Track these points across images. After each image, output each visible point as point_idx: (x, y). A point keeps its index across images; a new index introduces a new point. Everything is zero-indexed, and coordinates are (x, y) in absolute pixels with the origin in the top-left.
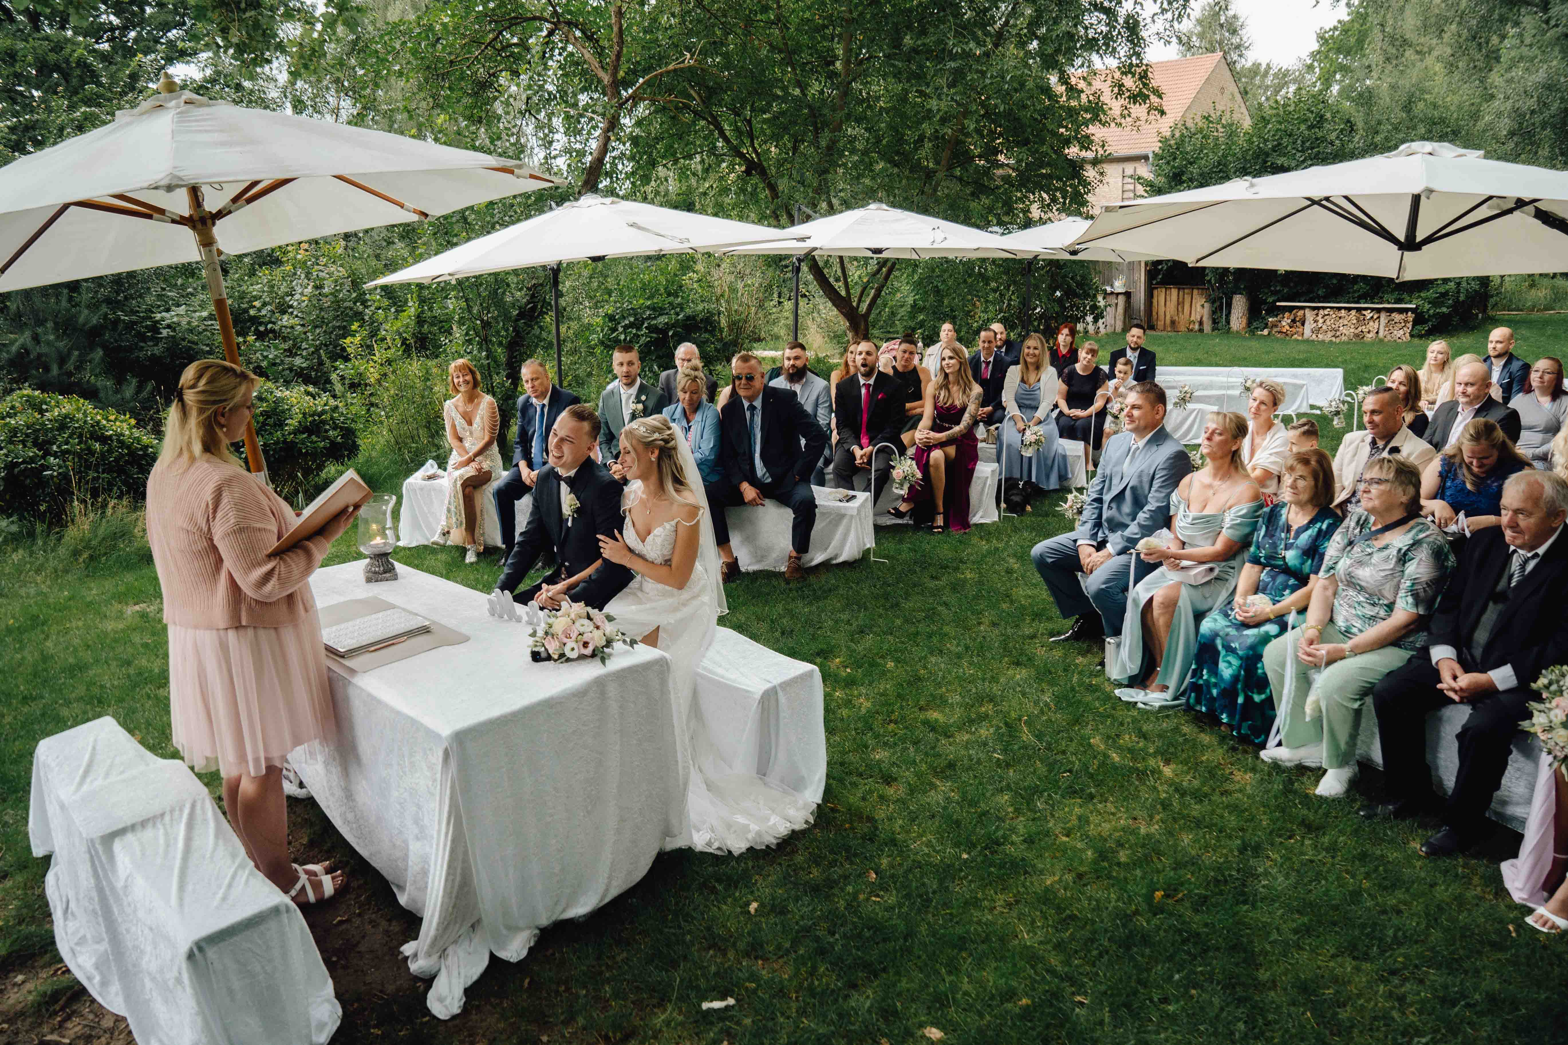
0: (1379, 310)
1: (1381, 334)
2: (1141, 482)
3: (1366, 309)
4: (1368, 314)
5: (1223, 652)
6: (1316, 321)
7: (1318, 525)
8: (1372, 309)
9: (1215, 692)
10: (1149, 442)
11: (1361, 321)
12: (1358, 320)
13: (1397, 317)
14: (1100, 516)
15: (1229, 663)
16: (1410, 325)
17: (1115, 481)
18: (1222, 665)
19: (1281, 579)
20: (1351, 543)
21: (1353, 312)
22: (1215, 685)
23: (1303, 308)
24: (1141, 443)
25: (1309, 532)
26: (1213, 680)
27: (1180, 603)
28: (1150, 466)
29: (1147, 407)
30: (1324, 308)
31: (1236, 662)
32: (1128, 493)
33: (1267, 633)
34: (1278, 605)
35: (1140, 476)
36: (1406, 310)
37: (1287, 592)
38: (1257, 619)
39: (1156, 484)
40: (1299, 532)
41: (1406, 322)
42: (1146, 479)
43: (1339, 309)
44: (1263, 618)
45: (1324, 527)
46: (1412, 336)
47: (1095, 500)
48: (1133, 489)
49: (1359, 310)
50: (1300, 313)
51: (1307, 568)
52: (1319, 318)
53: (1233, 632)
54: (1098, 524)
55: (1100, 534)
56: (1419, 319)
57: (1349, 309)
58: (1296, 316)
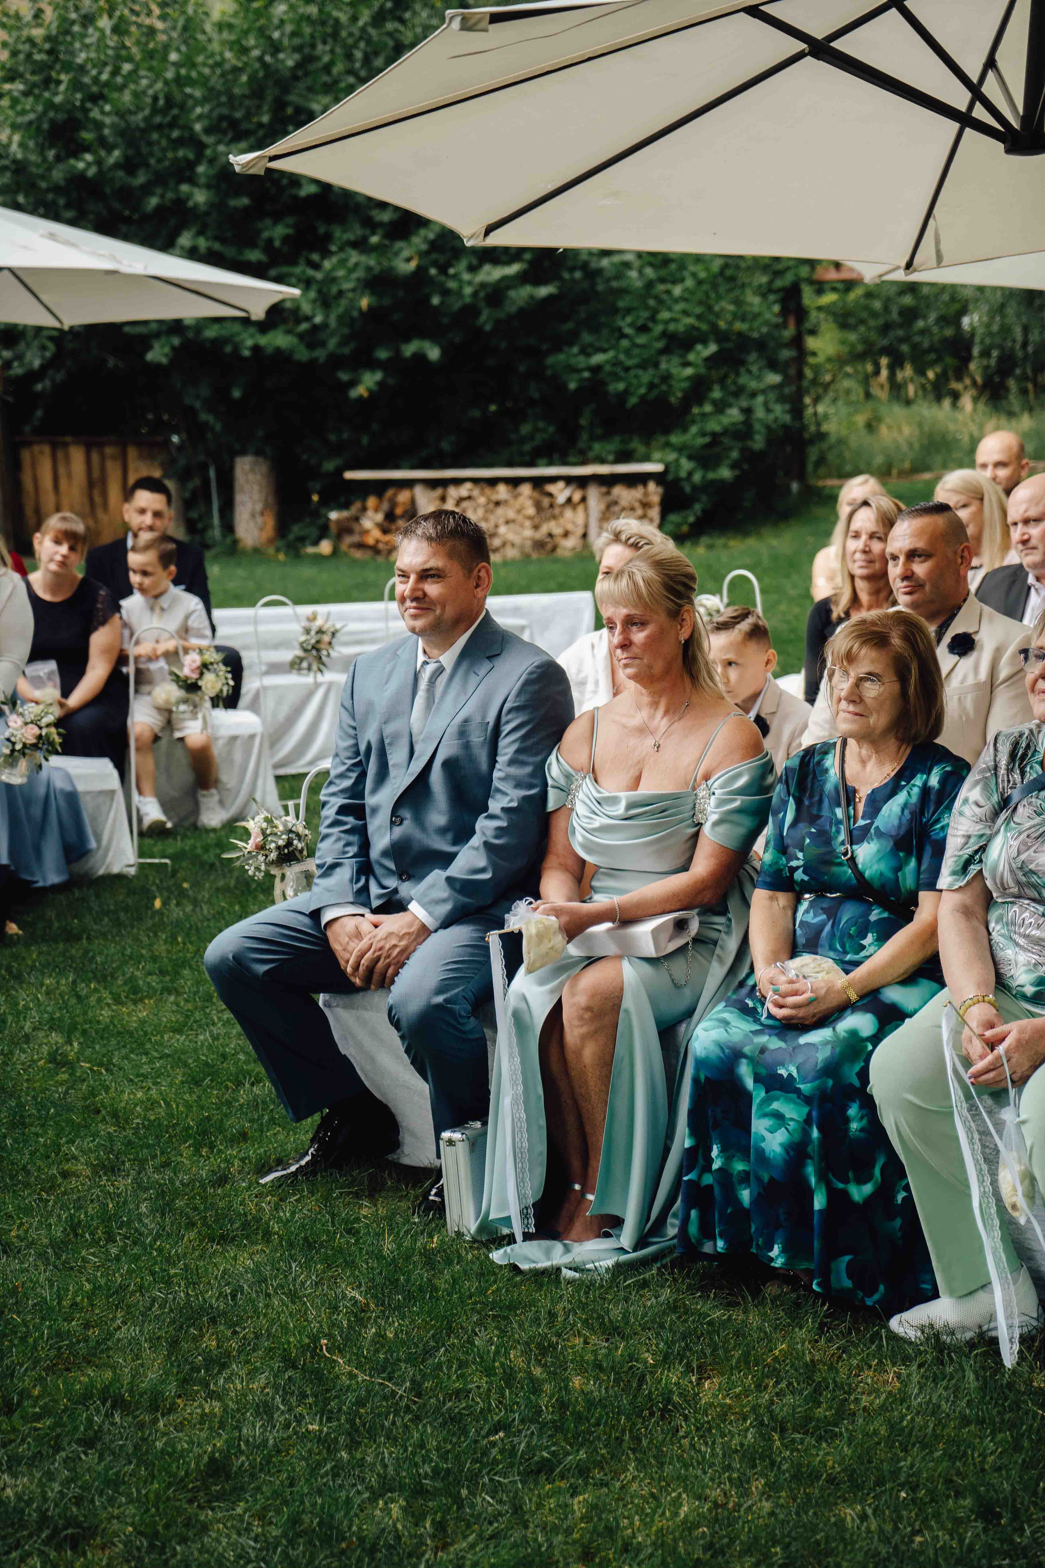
0: (582, 482)
2: (467, 746)
3: (553, 479)
4: (561, 492)
5: (759, 1094)
7: (918, 781)
8: (569, 480)
9: (745, 1195)
10: (465, 654)
11: (546, 509)
12: (538, 506)
13: (627, 495)
14: (365, 846)
15: (778, 1116)
16: (656, 513)
17: (396, 756)
18: (759, 1126)
19: (848, 913)
20: (1005, 803)
21: (526, 489)
22: (745, 1178)
23: (409, 484)
24: (448, 658)
25: (901, 798)
26: (739, 1166)
27: (628, 1003)
28: (484, 707)
29: (455, 571)
30: (458, 482)
31: (793, 1111)
32: (436, 776)
33: (853, 1033)
34: (859, 973)
35: (463, 732)
36: (643, 478)
37: (870, 938)
38: (823, 1007)
39: (507, 748)
40: (876, 802)
41: (648, 504)
42: (477, 738)
43: (493, 482)
44: (833, 1001)
45: (934, 781)
47: (343, 810)
48: (448, 764)
49: (538, 483)
50: (403, 497)
51: (908, 875)
53: (774, 1043)
54: (365, 869)
55: (374, 890)
56: (676, 496)
57: (515, 482)
58: (393, 504)
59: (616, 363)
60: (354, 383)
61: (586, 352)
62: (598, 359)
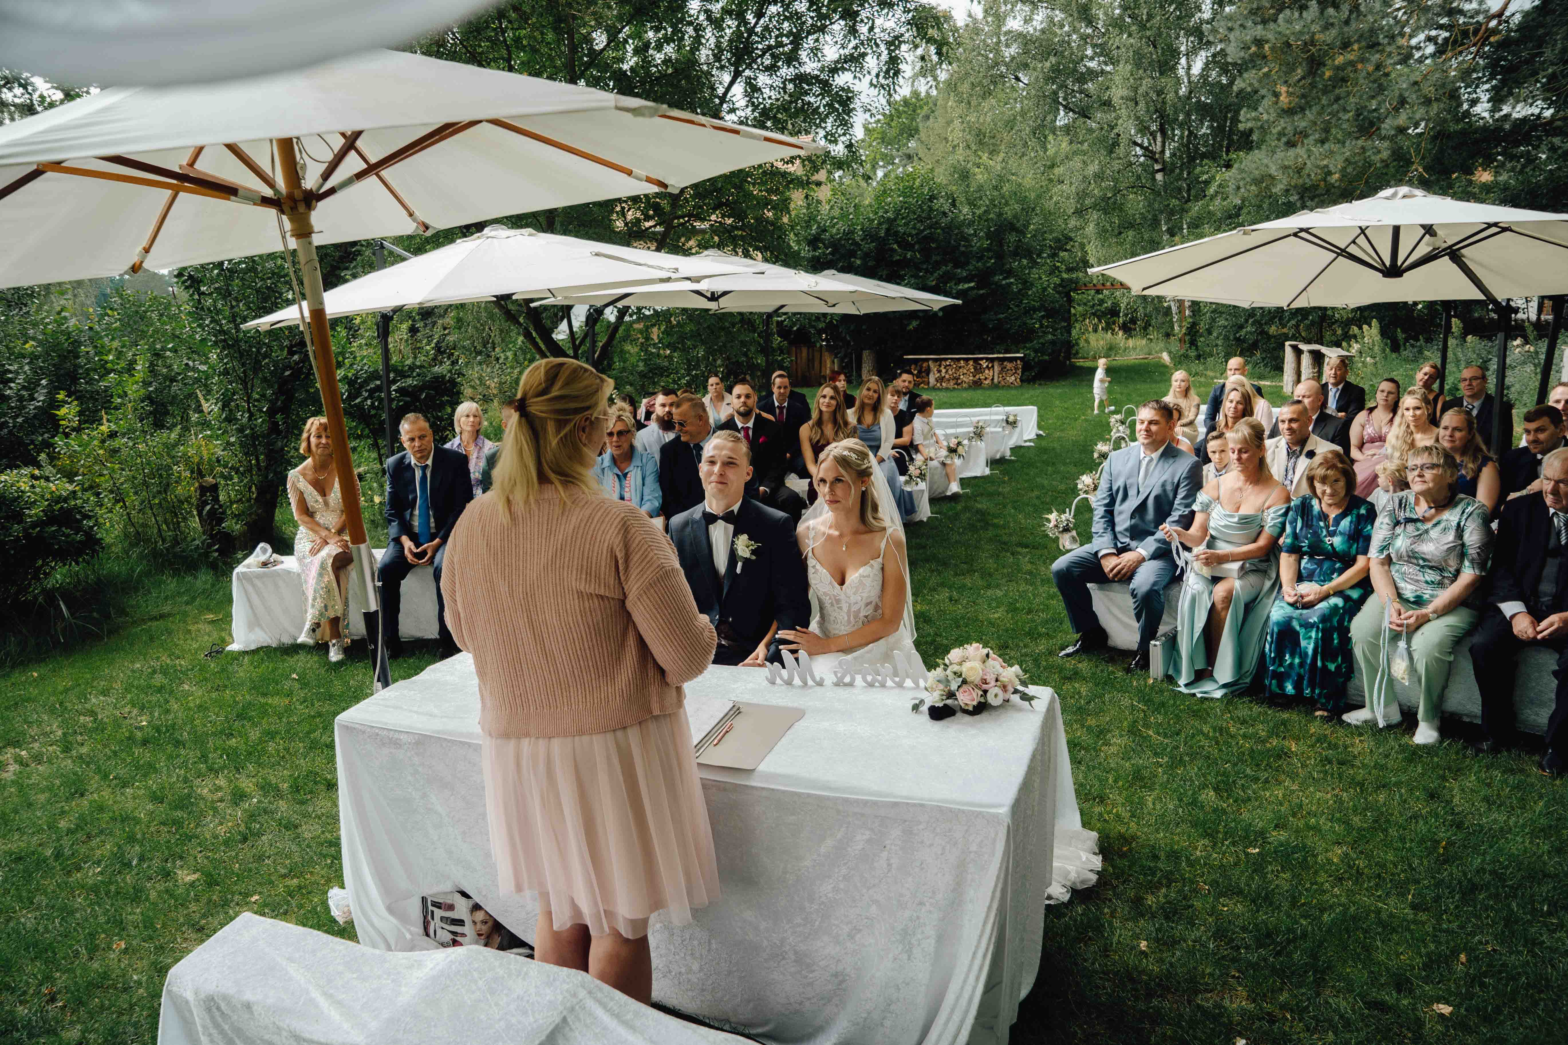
0: (992, 360)
1: (996, 380)
2: (1165, 491)
3: (982, 359)
4: (984, 364)
5: (1301, 631)
6: (939, 371)
7: (1355, 514)
8: (987, 359)
10: (1161, 456)
11: (978, 370)
12: (975, 368)
13: (1009, 365)
16: (1019, 371)
17: (1132, 492)
18: (1303, 643)
19: (1327, 564)
20: (1398, 524)
21: (971, 363)
22: (1301, 664)
23: (927, 360)
24: (1155, 456)
25: (1348, 519)
26: (1298, 662)
28: (1173, 476)
29: (1164, 423)
30: (946, 359)
32: (1150, 503)
33: (1336, 607)
35: (1164, 485)
36: (1016, 359)
37: (1335, 575)
39: (1182, 492)
40: (1337, 521)
41: (1016, 369)
42: (1170, 488)
43: (959, 360)
45: (1363, 514)
46: (1021, 380)
48: (1155, 498)
49: (976, 360)
50: (925, 365)
51: (1354, 550)
52: (942, 368)
56: (1027, 365)
57: (967, 360)
58: (921, 367)
59: (1006, 318)
60: (908, 325)
61: (996, 314)
62: (1002, 316)
